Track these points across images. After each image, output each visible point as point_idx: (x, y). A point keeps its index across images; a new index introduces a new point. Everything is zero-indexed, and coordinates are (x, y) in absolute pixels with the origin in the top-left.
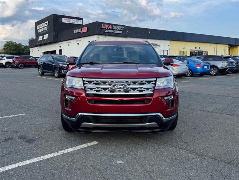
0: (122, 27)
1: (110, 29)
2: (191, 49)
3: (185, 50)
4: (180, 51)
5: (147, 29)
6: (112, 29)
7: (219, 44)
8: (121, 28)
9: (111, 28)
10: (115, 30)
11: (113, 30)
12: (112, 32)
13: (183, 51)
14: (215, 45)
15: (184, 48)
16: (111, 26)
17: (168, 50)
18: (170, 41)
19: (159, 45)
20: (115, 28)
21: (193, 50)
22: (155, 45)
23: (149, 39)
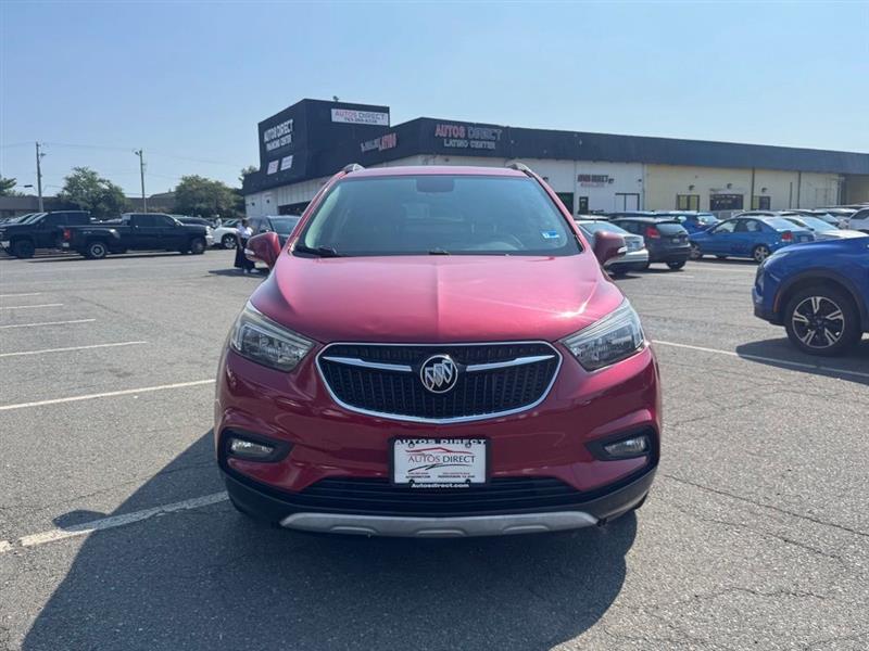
0: (496, 131)
1: (459, 138)
2: (712, 190)
3: (693, 193)
4: (678, 197)
5: (572, 134)
6: (466, 138)
7: (807, 172)
8: (494, 134)
9: (463, 136)
10: (474, 139)
11: (469, 140)
12: (466, 146)
13: (689, 197)
14: (793, 178)
15: (691, 187)
16: (462, 129)
17: (638, 195)
18: (646, 166)
19: (611, 181)
20: (476, 133)
21: (720, 193)
22: (598, 179)
23: (578, 162)
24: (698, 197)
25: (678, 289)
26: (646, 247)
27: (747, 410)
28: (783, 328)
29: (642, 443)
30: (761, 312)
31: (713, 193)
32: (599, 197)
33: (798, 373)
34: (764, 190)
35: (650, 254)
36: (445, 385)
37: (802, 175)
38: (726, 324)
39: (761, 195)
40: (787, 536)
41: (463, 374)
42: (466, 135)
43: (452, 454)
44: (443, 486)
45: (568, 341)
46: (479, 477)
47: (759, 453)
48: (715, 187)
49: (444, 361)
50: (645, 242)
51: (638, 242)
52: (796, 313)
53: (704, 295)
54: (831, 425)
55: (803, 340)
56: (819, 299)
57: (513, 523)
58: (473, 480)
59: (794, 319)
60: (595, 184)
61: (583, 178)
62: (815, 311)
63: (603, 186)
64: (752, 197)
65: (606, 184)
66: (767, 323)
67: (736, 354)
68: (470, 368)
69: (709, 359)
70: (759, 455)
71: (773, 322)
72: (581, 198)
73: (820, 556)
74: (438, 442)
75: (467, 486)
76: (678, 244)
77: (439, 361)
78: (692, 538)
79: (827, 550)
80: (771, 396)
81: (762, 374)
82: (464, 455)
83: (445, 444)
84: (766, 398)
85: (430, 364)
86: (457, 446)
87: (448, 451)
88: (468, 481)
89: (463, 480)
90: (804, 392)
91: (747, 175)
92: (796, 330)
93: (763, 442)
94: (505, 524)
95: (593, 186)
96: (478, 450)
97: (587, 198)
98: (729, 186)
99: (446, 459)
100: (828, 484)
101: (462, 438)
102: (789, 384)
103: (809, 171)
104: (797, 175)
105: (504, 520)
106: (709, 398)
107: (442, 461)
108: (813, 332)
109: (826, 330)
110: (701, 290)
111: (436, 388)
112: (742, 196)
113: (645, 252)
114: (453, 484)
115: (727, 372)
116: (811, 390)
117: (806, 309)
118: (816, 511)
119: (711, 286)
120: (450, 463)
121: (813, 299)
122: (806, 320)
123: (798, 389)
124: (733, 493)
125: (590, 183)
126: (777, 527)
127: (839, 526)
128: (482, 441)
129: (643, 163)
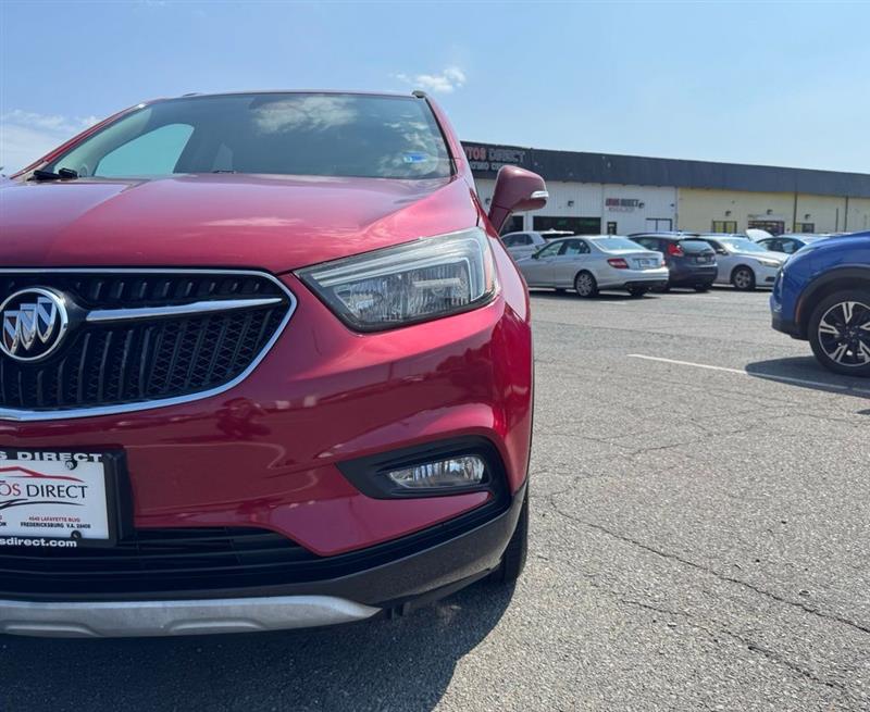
0: (518, 153)
1: (479, 160)
2: (750, 216)
3: (729, 219)
4: (714, 222)
5: (600, 156)
6: (487, 160)
7: (855, 197)
8: (517, 156)
9: (483, 157)
10: (495, 161)
11: (490, 162)
12: (487, 168)
13: (725, 223)
14: (840, 204)
15: (728, 213)
16: (483, 151)
17: (671, 220)
18: (679, 191)
19: (641, 205)
20: (498, 155)
21: (759, 219)
22: (628, 203)
23: (606, 186)
24: (736, 223)
25: (697, 308)
26: (666, 265)
27: (741, 437)
28: (808, 343)
29: (479, 469)
30: (782, 325)
31: (752, 219)
32: (628, 220)
33: (822, 393)
34: (807, 216)
35: (670, 272)
36: (38, 346)
37: (850, 200)
38: (742, 342)
39: (805, 222)
40: (755, 639)
41: (79, 327)
42: (487, 156)
43: (45, 482)
44: (27, 543)
45: (316, 276)
46: (97, 527)
47: (742, 496)
48: (754, 214)
49: (40, 300)
50: (665, 259)
51: (656, 259)
52: (823, 323)
53: (726, 315)
54: (857, 459)
55: (832, 356)
56: (851, 304)
57: (185, 615)
58: (87, 533)
59: (821, 330)
60: (624, 208)
61: (611, 202)
62: (847, 320)
63: (632, 211)
64: (794, 223)
65: (636, 209)
66: (788, 336)
67: (745, 372)
68: (95, 316)
69: (710, 377)
70: (743, 499)
71: (796, 336)
72: (609, 223)
73: (806, 683)
74: (12, 457)
75: (73, 544)
76: (703, 263)
77: (32, 298)
78: (588, 636)
79: (822, 671)
80: (779, 420)
81: (773, 395)
82: (67, 483)
83: (25, 461)
84: (772, 422)
85: (14, 306)
86: (52, 466)
87: (36, 475)
88: (76, 536)
89: (67, 532)
90: (826, 417)
91: (790, 200)
92: (824, 344)
93: (753, 479)
94: (169, 619)
95: (621, 210)
96: (92, 472)
97: (615, 223)
98: (769, 212)
99: (33, 491)
100: (840, 547)
101: (58, 450)
102: (809, 406)
103: (857, 197)
104: (844, 200)
105: (165, 609)
106: (694, 420)
107: (24, 495)
108: (845, 347)
109: (861, 344)
110: (725, 310)
111: (21, 351)
112: (783, 223)
113: (665, 270)
114: (48, 539)
115: (727, 391)
116: (834, 414)
117: (836, 318)
118: (813, 593)
119: (736, 307)
120: (39, 498)
121: (844, 304)
122: (836, 332)
123: (817, 412)
124: (685, 556)
125: (619, 207)
126: (741, 620)
127: (850, 623)
128: (96, 457)
129: (676, 187)
